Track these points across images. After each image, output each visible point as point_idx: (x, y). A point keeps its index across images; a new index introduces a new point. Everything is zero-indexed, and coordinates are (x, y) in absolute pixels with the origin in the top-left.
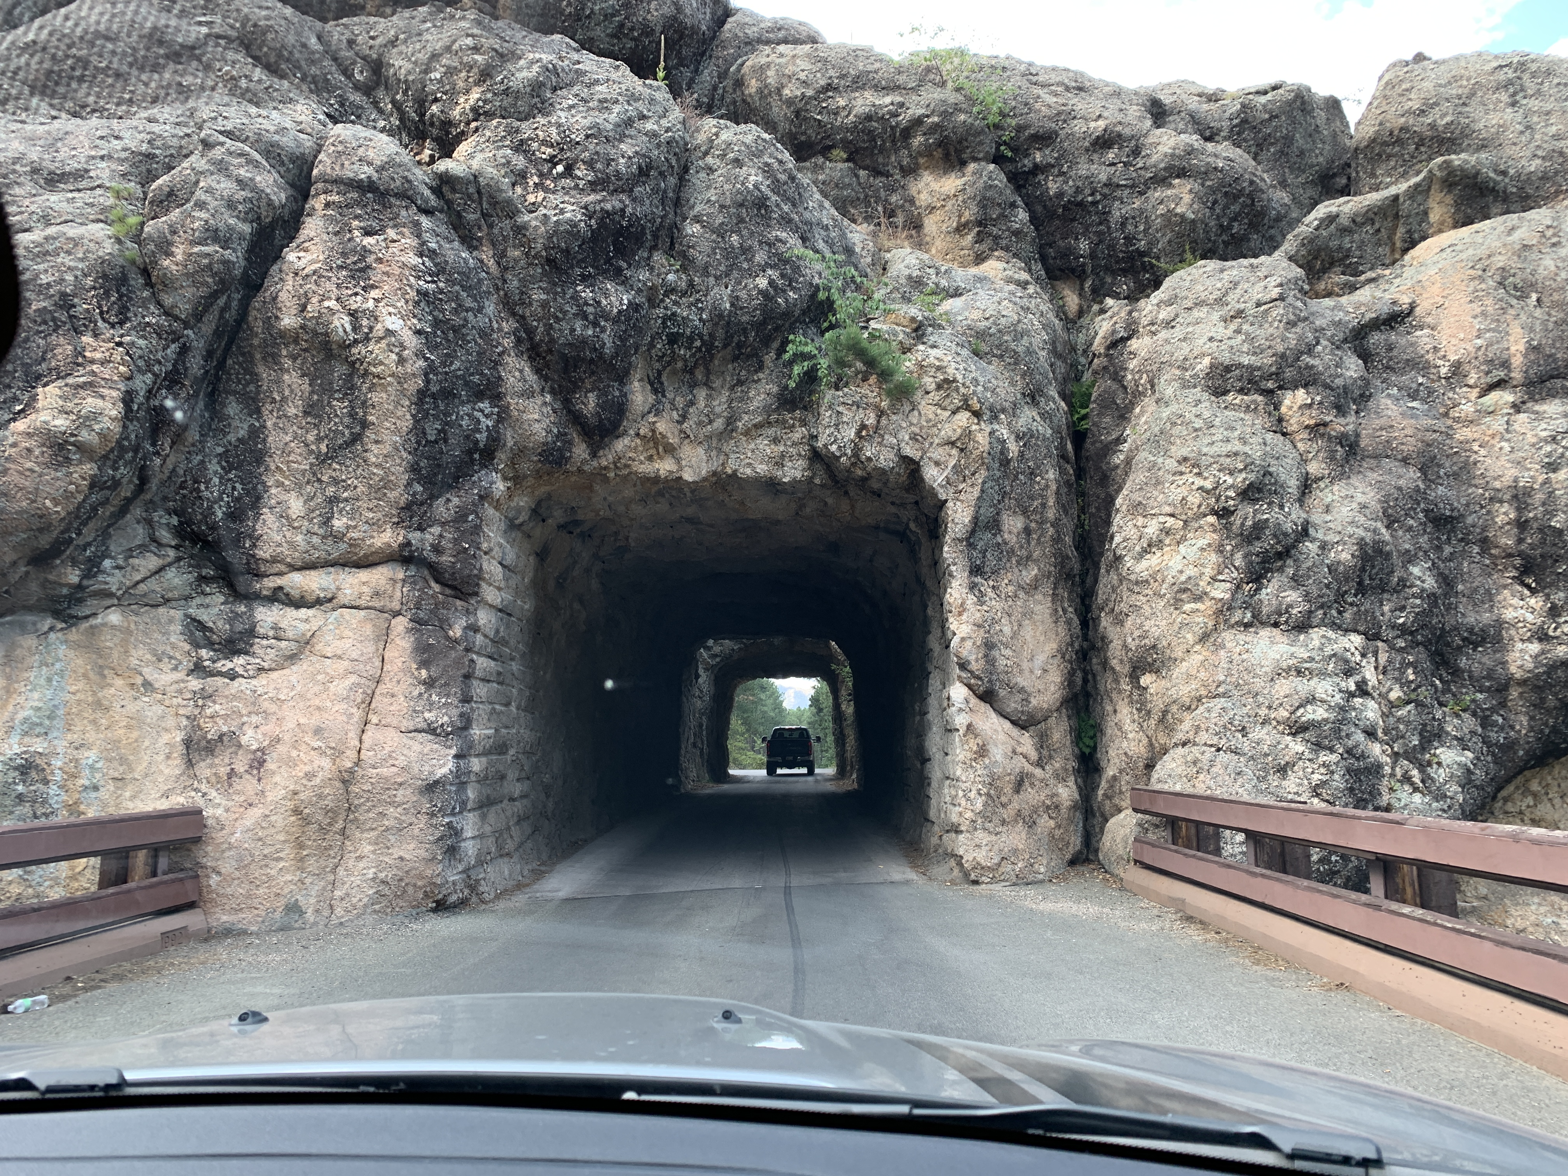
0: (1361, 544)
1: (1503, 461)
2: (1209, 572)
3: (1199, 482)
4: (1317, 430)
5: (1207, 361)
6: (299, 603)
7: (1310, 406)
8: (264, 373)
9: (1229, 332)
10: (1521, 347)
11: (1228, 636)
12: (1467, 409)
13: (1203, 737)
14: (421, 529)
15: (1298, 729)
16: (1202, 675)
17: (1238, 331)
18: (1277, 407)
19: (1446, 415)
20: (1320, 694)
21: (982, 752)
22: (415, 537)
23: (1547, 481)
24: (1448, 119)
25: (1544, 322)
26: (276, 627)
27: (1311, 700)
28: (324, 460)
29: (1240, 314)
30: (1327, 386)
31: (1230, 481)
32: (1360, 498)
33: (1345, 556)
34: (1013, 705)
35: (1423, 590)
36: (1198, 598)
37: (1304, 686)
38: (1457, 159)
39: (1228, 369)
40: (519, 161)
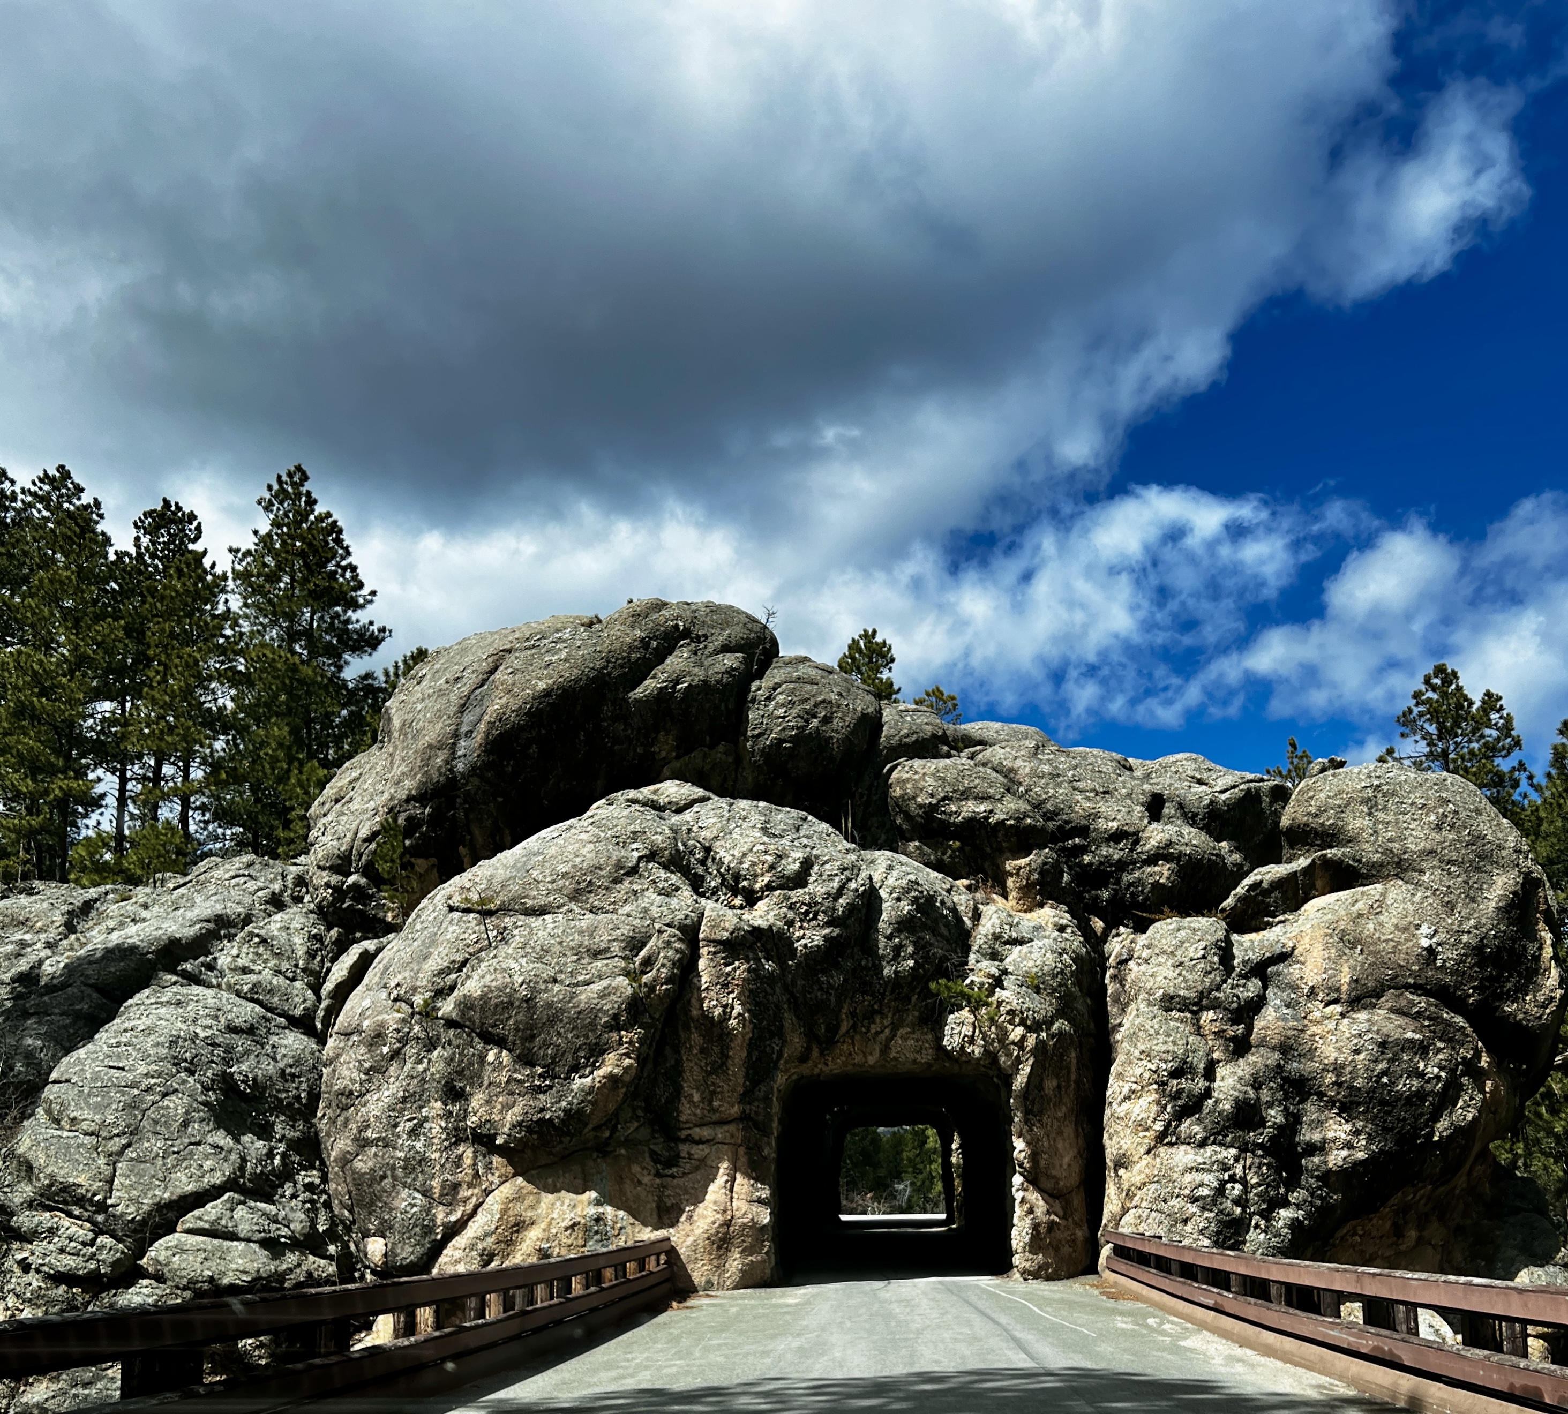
0: (1236, 1100)
1: (1331, 1048)
2: (1152, 1115)
3: (1150, 1066)
4: (1219, 1034)
5: (1161, 991)
6: (699, 1142)
7: (1215, 1021)
8: (683, 1034)
9: (1175, 975)
10: (1347, 980)
11: (1162, 1150)
12: (1317, 1015)
13: (1144, 1204)
14: (749, 1104)
15: (1194, 1200)
16: (1147, 1171)
17: (1180, 975)
18: (1198, 1020)
19: (1305, 1017)
20: (1206, 1182)
21: (1031, 1211)
22: (747, 1108)
23: (1353, 1060)
24: (1331, 821)
25: (1363, 965)
26: (689, 1153)
27: (1201, 1185)
28: (709, 1074)
29: (1181, 964)
30: (1225, 1009)
31: (1164, 1066)
32: (1240, 1073)
33: (1227, 1107)
34: (1049, 1185)
35: (1275, 1123)
36: (1147, 1130)
37: (1198, 1177)
38: (1330, 852)
39: (1172, 998)
40: (791, 915)
